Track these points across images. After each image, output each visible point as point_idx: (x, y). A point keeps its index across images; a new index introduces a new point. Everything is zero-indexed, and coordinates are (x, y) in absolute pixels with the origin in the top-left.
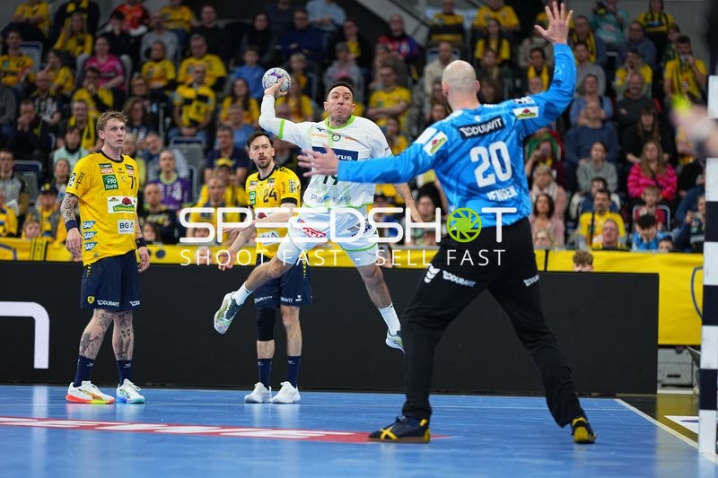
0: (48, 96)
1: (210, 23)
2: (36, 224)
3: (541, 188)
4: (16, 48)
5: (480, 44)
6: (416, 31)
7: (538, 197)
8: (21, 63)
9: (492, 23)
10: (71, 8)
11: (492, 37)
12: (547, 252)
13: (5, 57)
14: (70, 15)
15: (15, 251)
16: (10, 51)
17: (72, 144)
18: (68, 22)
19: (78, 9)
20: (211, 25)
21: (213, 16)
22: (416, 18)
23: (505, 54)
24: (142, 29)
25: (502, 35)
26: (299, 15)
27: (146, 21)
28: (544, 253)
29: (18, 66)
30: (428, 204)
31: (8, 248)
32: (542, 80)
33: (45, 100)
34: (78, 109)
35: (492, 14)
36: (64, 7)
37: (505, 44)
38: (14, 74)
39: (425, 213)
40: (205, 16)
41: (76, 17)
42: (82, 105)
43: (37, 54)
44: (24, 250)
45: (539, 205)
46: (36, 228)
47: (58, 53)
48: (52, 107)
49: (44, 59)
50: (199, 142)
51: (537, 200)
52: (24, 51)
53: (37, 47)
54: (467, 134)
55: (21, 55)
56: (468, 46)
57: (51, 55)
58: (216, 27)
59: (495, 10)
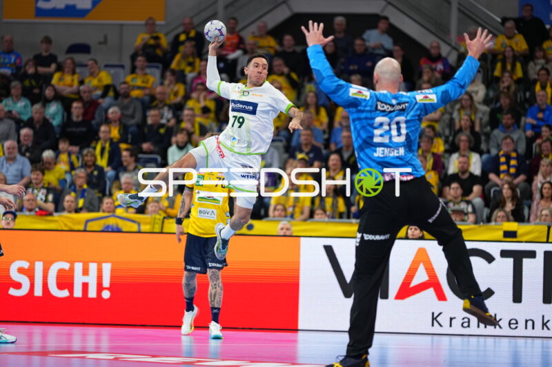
0: (165, 105)
1: (289, 48)
2: (156, 204)
3: (544, 177)
4: (143, 69)
5: (499, 65)
6: (449, 54)
7: (543, 184)
8: (146, 80)
9: (508, 49)
10: (183, 37)
11: (508, 60)
12: (549, 228)
13: (134, 76)
14: (183, 43)
15: (139, 224)
16: (138, 71)
17: (182, 142)
18: (182, 48)
19: (188, 39)
20: (290, 50)
21: (292, 42)
22: (449, 45)
23: (519, 73)
24: (238, 53)
25: (515, 58)
26: (358, 42)
27: (242, 46)
28: (546, 228)
29: (143, 82)
30: (457, 188)
31: (133, 221)
32: (547, 93)
33: (162, 108)
34: (187, 115)
35: (507, 41)
36: (177, 36)
37: (518, 66)
38: (139, 88)
39: (455, 195)
40: (286, 43)
41: (188, 44)
42: (190, 112)
43: (157, 72)
44: (146, 223)
45: (544, 191)
46: (156, 207)
47: (173, 72)
48: (168, 114)
49: (163, 77)
50: (281, 141)
51: (542, 187)
52: (148, 71)
53: (157, 67)
54: (379, 108)
55: (146, 74)
56: (489, 66)
57: (168, 74)
58: (294, 52)
59: (509, 38)
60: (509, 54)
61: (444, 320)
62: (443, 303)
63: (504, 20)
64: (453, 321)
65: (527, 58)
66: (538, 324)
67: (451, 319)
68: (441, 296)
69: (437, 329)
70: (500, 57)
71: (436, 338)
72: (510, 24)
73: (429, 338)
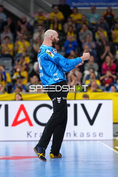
23: (60, 28)
59: (56, 13)
60: (56, 20)
61: (32, 134)
62: (31, 127)
63: (54, 6)
64: (37, 135)
65: (63, 22)
66: (72, 135)
67: (36, 134)
68: (31, 124)
69: (29, 139)
70: (52, 22)
71: (29, 142)
72: (56, 8)
73: (26, 143)
